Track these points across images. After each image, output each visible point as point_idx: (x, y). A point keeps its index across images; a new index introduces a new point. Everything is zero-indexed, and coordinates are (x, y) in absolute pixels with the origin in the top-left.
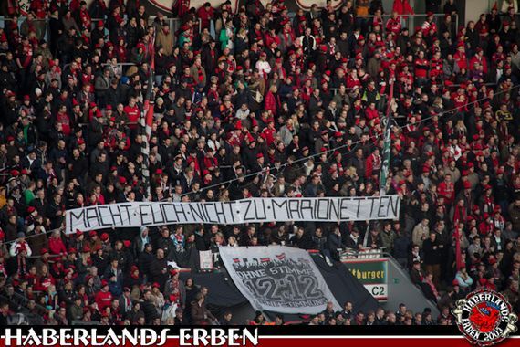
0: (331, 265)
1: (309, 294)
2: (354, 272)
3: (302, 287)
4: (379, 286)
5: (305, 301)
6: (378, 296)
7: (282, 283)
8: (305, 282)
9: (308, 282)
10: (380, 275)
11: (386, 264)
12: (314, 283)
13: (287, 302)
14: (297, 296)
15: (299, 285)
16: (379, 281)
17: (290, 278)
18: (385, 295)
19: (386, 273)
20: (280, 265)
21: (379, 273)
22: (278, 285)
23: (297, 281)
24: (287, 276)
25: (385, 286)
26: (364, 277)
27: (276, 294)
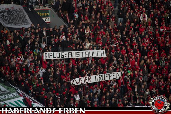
0: (31, 11)
1: (23, 21)
2: (39, 13)
3: (20, 18)
4: (47, 18)
5: (22, 23)
6: (47, 22)
7: (13, 17)
8: (21, 17)
9: (23, 17)
10: (48, 14)
11: (50, 11)
12: (24, 17)
13: (15, 24)
14: (19, 22)
15: (19, 18)
16: (47, 16)
17: (16, 16)
18: (50, 21)
19: (50, 14)
20: (12, 11)
21: (47, 14)
22: (12, 18)
23: (19, 16)
24: (15, 15)
25: (49, 18)
26: (42, 15)
27: (11, 21)
